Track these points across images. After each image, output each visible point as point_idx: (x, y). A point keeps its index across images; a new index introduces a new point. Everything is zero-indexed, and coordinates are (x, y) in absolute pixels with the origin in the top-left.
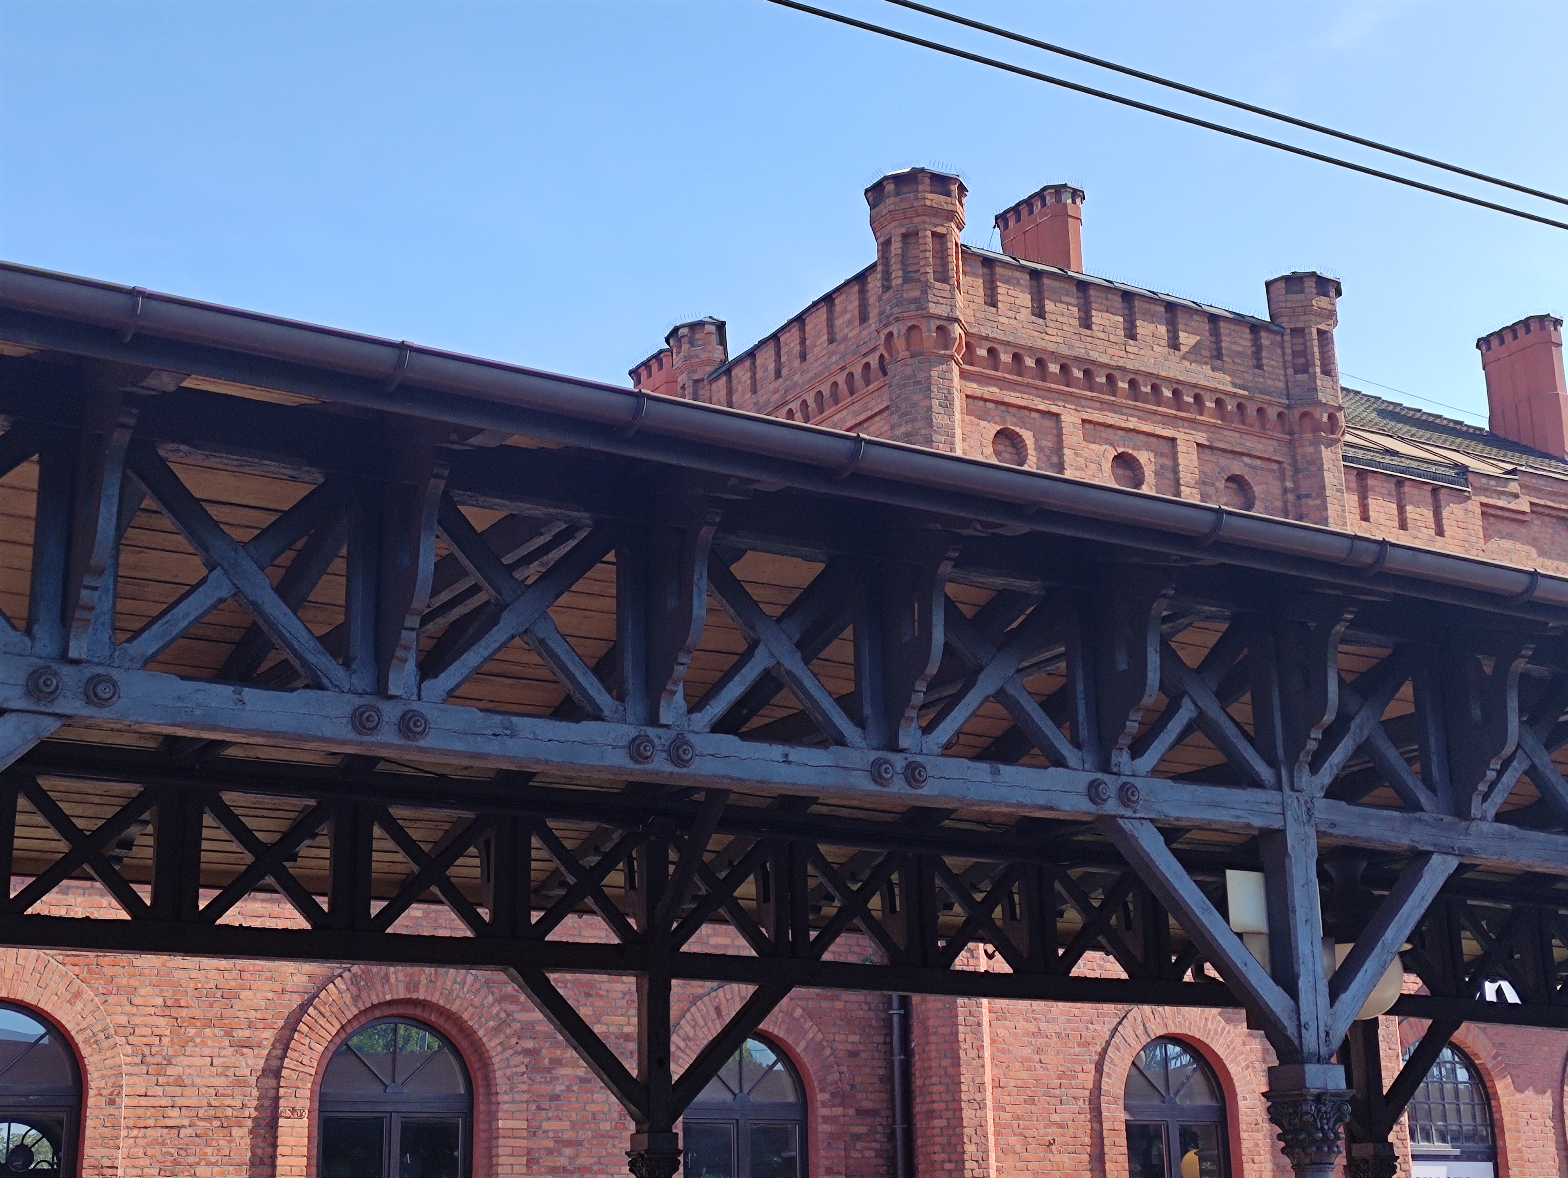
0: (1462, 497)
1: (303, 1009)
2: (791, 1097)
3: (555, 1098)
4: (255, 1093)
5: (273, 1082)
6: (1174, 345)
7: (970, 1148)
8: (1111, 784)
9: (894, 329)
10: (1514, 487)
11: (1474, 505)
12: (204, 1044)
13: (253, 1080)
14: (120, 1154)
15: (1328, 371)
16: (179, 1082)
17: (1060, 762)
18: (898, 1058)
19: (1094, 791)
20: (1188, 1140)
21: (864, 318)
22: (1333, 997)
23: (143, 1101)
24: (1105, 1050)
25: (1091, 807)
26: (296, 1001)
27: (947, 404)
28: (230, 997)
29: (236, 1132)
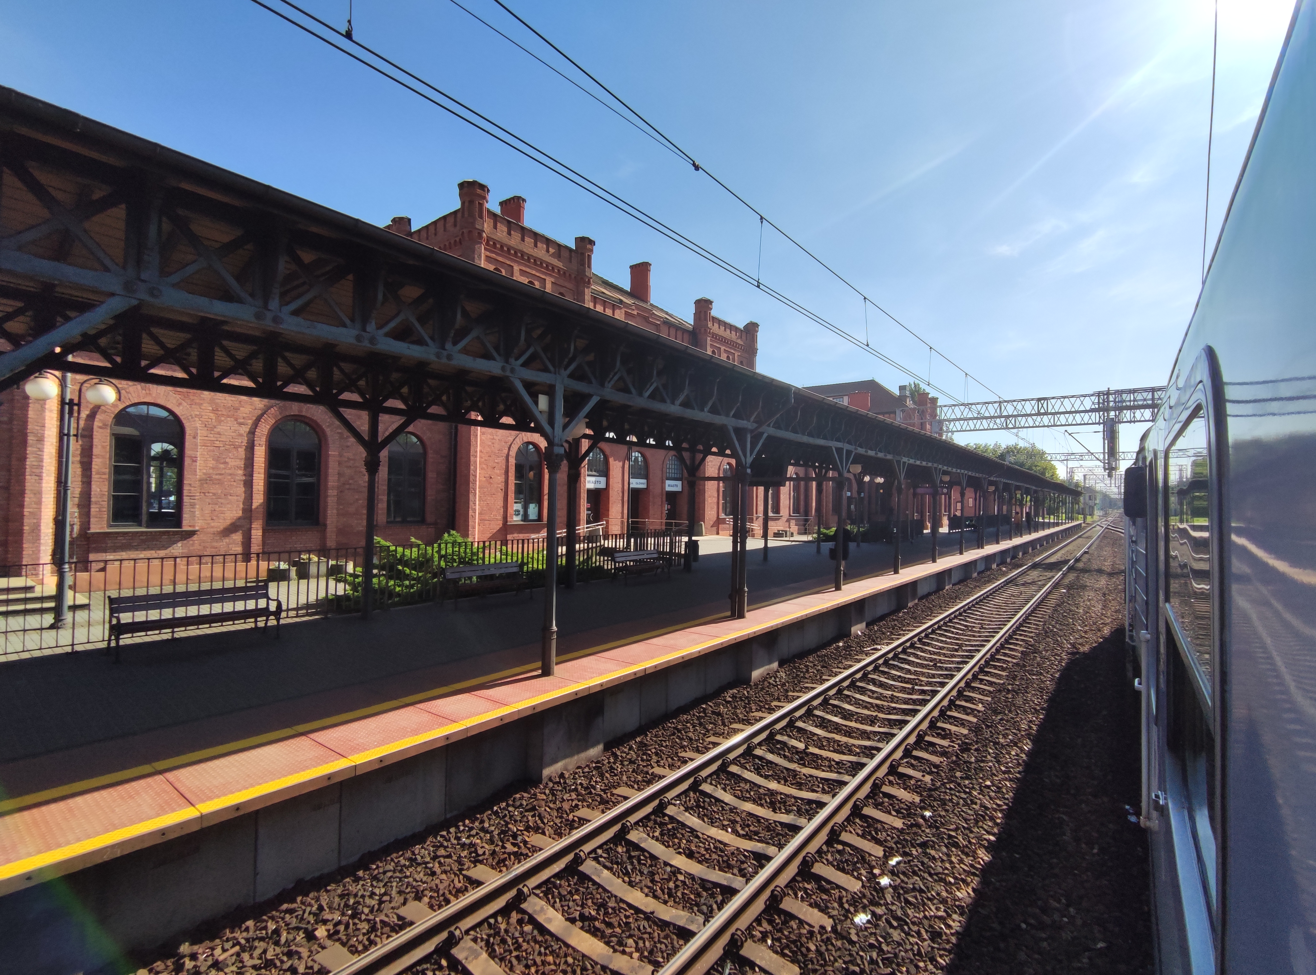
0: (620, 308)
1: (262, 415)
2: (421, 451)
3: (348, 447)
4: (246, 438)
5: (252, 436)
6: (548, 251)
7: (472, 467)
8: (508, 367)
9: (465, 231)
10: (634, 308)
11: (623, 311)
12: (227, 423)
13: (245, 435)
14: (198, 453)
15: (589, 266)
16: (219, 434)
17: (494, 359)
18: (453, 443)
19: (503, 369)
20: (531, 469)
21: (455, 225)
22: (563, 430)
23: (206, 438)
24: (511, 445)
25: (502, 373)
26: (260, 412)
27: (480, 256)
28: (237, 409)
29: (239, 449)
